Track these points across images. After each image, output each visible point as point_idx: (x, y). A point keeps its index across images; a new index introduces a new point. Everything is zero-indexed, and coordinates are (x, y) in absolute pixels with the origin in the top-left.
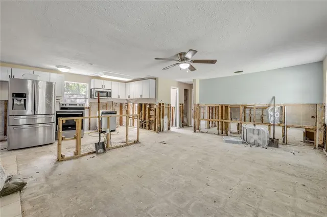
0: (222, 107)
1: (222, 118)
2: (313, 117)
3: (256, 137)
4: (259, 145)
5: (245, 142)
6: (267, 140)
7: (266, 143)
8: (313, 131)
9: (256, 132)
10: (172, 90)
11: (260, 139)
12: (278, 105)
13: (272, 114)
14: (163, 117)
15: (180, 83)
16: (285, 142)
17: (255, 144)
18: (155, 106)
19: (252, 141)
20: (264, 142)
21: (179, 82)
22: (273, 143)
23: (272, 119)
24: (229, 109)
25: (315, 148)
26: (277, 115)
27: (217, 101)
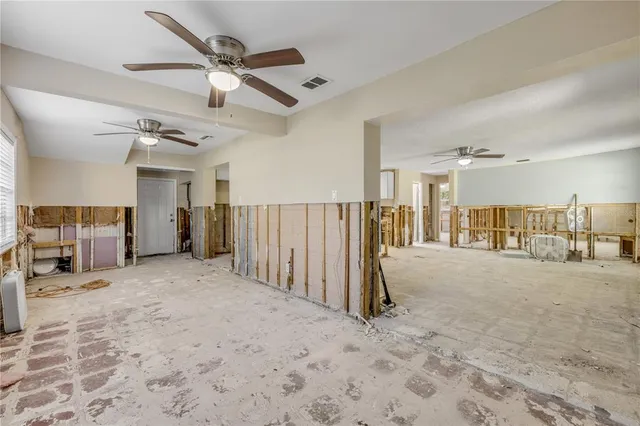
0: (495, 209)
1: (495, 226)
2: (631, 221)
3: (549, 248)
4: (554, 259)
5: (533, 256)
6: (565, 253)
7: (565, 257)
8: (630, 239)
9: (550, 242)
10: (415, 186)
11: (555, 251)
12: (582, 205)
13: (573, 217)
14: (404, 226)
15: (424, 176)
16: (591, 256)
17: (548, 257)
18: (393, 211)
19: (544, 254)
20: (561, 256)
21: (423, 174)
22: (574, 256)
23: (572, 225)
24: (506, 212)
25: (634, 262)
26: (581, 219)
27: (486, 202)
